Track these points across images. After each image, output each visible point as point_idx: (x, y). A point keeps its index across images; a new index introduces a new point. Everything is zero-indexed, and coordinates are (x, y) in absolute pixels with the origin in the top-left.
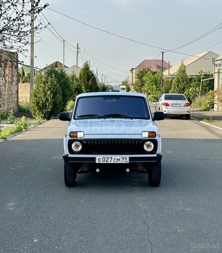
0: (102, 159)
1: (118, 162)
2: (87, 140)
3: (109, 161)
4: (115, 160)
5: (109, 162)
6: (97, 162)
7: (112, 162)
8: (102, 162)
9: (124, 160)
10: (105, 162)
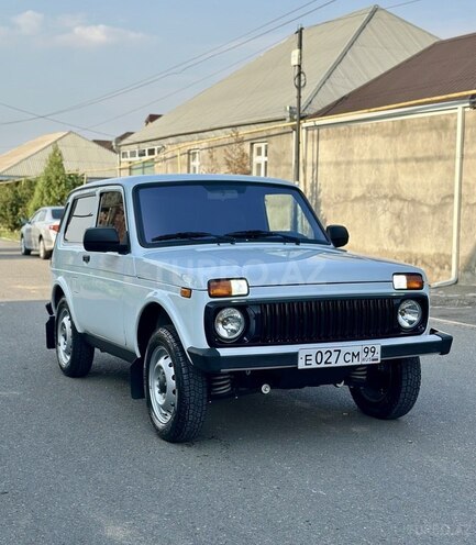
0: (313, 358)
1: (356, 362)
2: (261, 304)
3: (332, 360)
4: (349, 357)
5: (333, 365)
6: (301, 365)
7: (341, 363)
8: (314, 365)
9: (370, 354)
10: (323, 365)
